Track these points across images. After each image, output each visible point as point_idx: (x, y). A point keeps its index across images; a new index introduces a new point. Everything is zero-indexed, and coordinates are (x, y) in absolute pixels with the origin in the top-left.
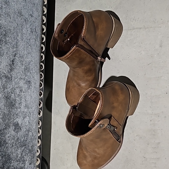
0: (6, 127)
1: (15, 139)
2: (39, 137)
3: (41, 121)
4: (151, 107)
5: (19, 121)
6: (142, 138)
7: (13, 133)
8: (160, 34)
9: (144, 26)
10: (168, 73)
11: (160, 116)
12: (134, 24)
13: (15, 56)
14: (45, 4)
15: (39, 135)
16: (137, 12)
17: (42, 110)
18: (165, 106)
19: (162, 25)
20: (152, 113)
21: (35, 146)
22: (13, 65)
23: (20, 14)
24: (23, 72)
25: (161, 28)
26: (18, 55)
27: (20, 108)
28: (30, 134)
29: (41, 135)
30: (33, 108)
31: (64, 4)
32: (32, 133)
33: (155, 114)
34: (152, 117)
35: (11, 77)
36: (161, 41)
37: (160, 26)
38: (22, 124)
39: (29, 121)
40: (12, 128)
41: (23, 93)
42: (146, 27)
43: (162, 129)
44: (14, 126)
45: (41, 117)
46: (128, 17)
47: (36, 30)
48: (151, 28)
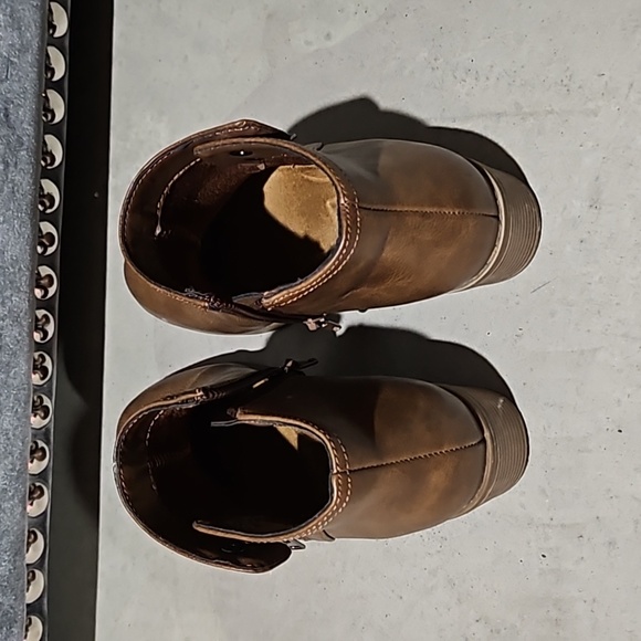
3: (44, 533)
4: (543, 491)
6: (503, 631)
8: (591, 144)
9: (517, 104)
10: (625, 336)
11: (585, 538)
12: (467, 95)
16: (484, 38)
17: (46, 483)
19: (600, 103)
20: (548, 522)
25: (596, 115)
33: (563, 526)
34: (547, 538)
36: (597, 178)
37: (591, 105)
42: (527, 110)
43: (594, 601)
45: (45, 512)
46: (441, 60)
47: (12, 117)
48: (550, 116)
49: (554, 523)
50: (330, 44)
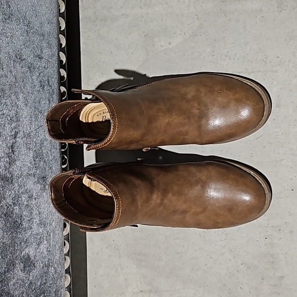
0: (8, 268)
1: (27, 285)
2: (67, 271)
3: (69, 242)
5: (30, 251)
6: (252, 268)
7: (21, 274)
8: (275, 83)
9: (246, 68)
10: (293, 154)
11: (282, 230)
12: (227, 65)
13: (15, 137)
14: (61, 30)
15: (66, 267)
16: (232, 44)
17: (68, 223)
18: (290, 212)
19: (278, 68)
20: (267, 225)
21: (62, 290)
22: (13, 154)
23: (20, 58)
24: (31, 163)
25: (277, 72)
26: (20, 134)
27: (31, 228)
28: (52, 270)
29: (69, 266)
30: (54, 223)
31: (96, 25)
32: (54, 268)
33: (273, 226)
34: (267, 232)
35: (12, 177)
36: (279, 96)
37: (274, 69)
38: (35, 256)
39: (48, 248)
40: (19, 266)
41: (34, 200)
42: (250, 71)
43: (286, 254)
44: (22, 262)
45: (69, 234)
46: (216, 52)
47: (50, 83)
48: (259, 73)
49: (269, 225)
50: (171, 46)
